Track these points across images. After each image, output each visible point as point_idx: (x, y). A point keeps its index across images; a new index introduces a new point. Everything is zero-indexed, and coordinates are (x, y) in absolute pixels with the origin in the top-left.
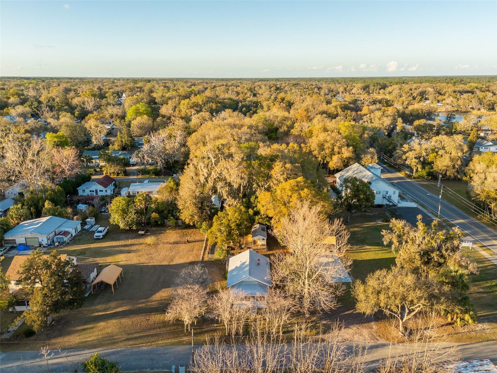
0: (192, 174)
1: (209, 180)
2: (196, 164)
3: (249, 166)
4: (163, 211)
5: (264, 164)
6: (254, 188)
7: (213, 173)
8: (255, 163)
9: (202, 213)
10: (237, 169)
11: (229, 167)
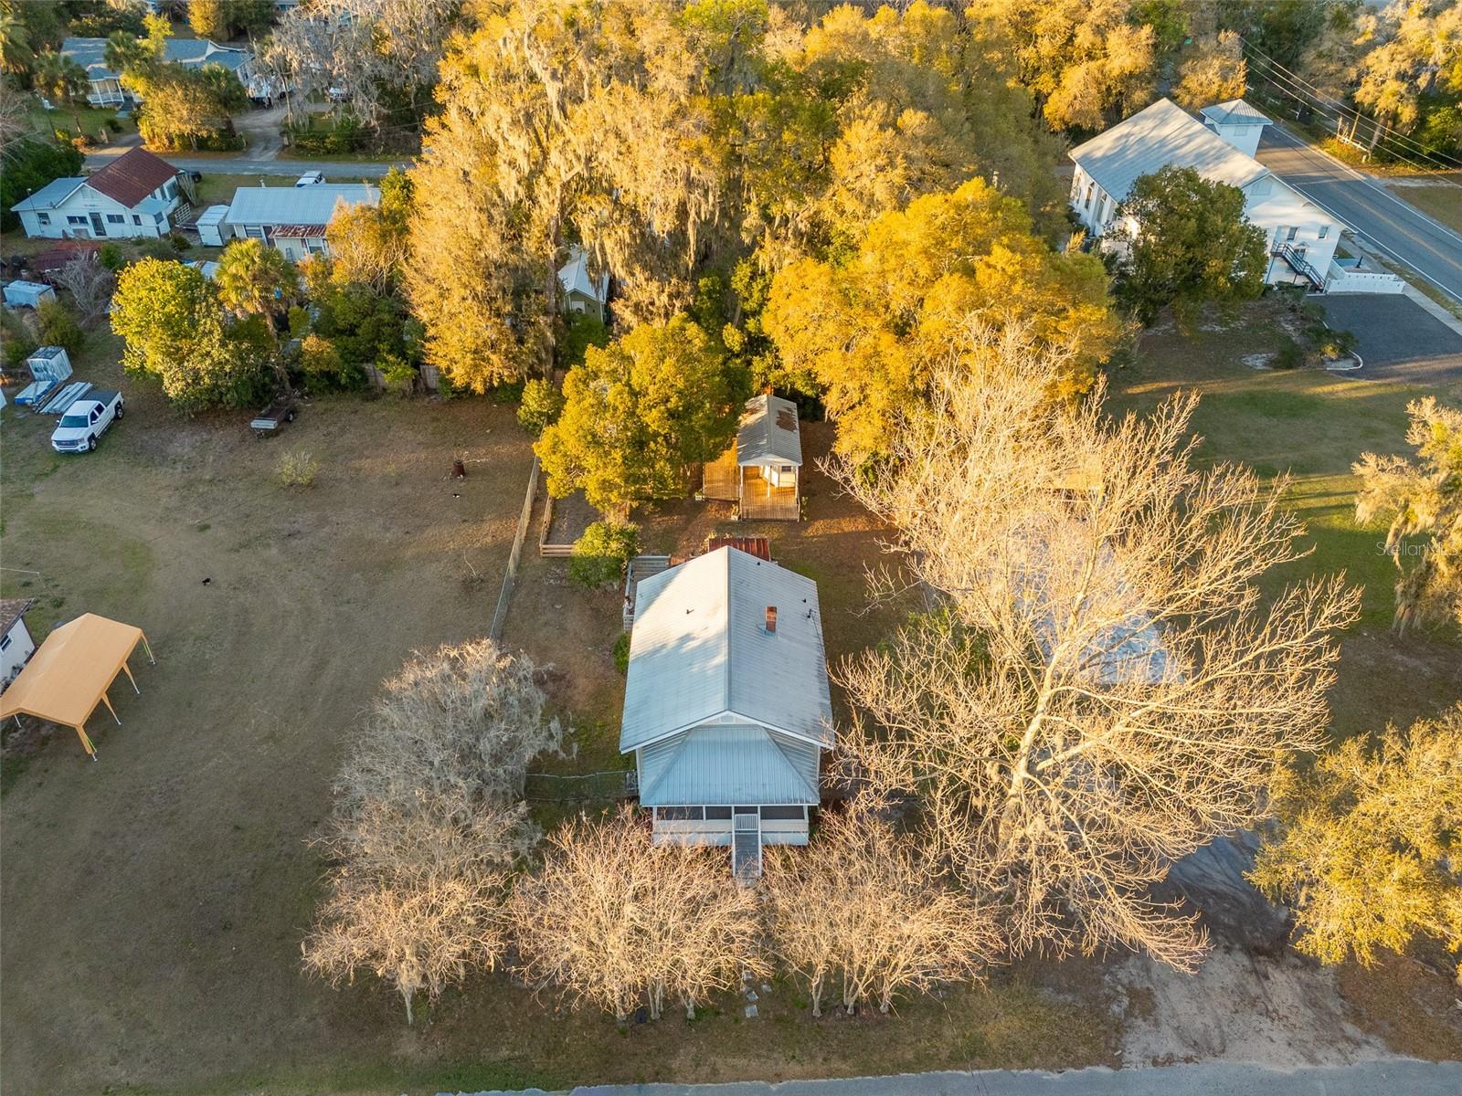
0: (464, 158)
1: (541, 188)
2: (475, 110)
3: (724, 120)
4: (351, 331)
5: (794, 115)
6: (747, 230)
7: (554, 157)
8: (755, 106)
9: (521, 341)
10: (665, 135)
11: (627, 129)
